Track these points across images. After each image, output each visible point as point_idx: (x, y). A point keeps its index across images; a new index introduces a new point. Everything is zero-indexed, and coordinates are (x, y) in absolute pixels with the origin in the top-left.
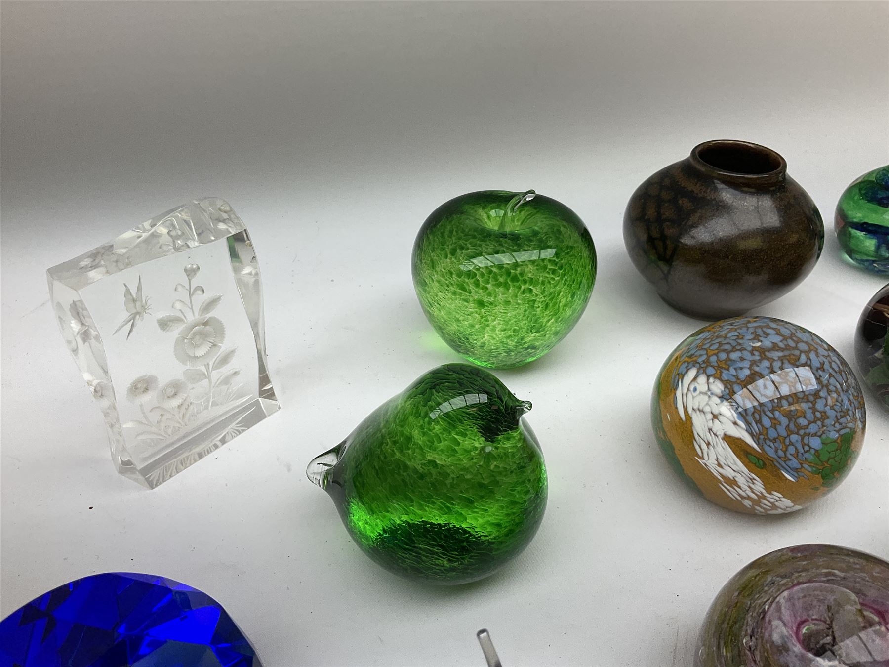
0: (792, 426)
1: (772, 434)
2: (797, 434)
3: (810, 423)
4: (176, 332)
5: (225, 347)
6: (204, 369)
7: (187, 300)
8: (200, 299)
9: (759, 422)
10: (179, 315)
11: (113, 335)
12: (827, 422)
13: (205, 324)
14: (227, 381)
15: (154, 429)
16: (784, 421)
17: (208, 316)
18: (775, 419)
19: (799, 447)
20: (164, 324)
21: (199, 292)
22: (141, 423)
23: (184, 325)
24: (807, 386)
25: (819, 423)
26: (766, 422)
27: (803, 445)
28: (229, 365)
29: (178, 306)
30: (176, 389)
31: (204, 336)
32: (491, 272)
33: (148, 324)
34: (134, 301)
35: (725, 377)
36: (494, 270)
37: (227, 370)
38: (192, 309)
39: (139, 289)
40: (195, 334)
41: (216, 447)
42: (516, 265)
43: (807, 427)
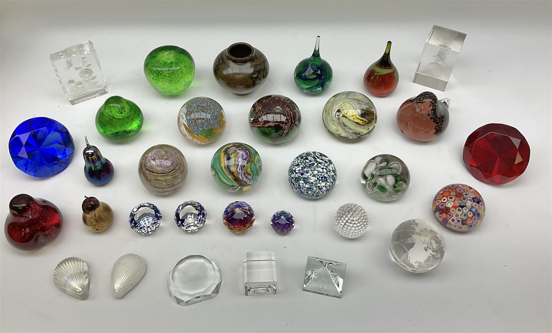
0: (195, 124)
1: (191, 125)
2: (196, 126)
3: (199, 124)
4: (80, 71)
5: (93, 75)
6: (88, 80)
7: (83, 64)
8: (86, 64)
9: (189, 122)
10: (81, 67)
11: (65, 69)
12: (204, 125)
13: (88, 70)
14: (95, 83)
15: (75, 91)
16: (194, 123)
17: (88, 68)
18: (192, 122)
19: (197, 129)
20: (76, 69)
21: (86, 62)
22: (71, 89)
23: (82, 69)
24: (202, 116)
25: (202, 125)
26: (191, 122)
27: (198, 129)
28: (94, 80)
29: (80, 65)
30: (80, 83)
31: (87, 72)
32: (155, 71)
33: (73, 68)
34: (69, 63)
35: (188, 110)
36: (156, 71)
37: (94, 81)
38: (84, 65)
39: (70, 61)
40: (85, 72)
41: (93, 98)
42: (161, 71)
43: (199, 125)
